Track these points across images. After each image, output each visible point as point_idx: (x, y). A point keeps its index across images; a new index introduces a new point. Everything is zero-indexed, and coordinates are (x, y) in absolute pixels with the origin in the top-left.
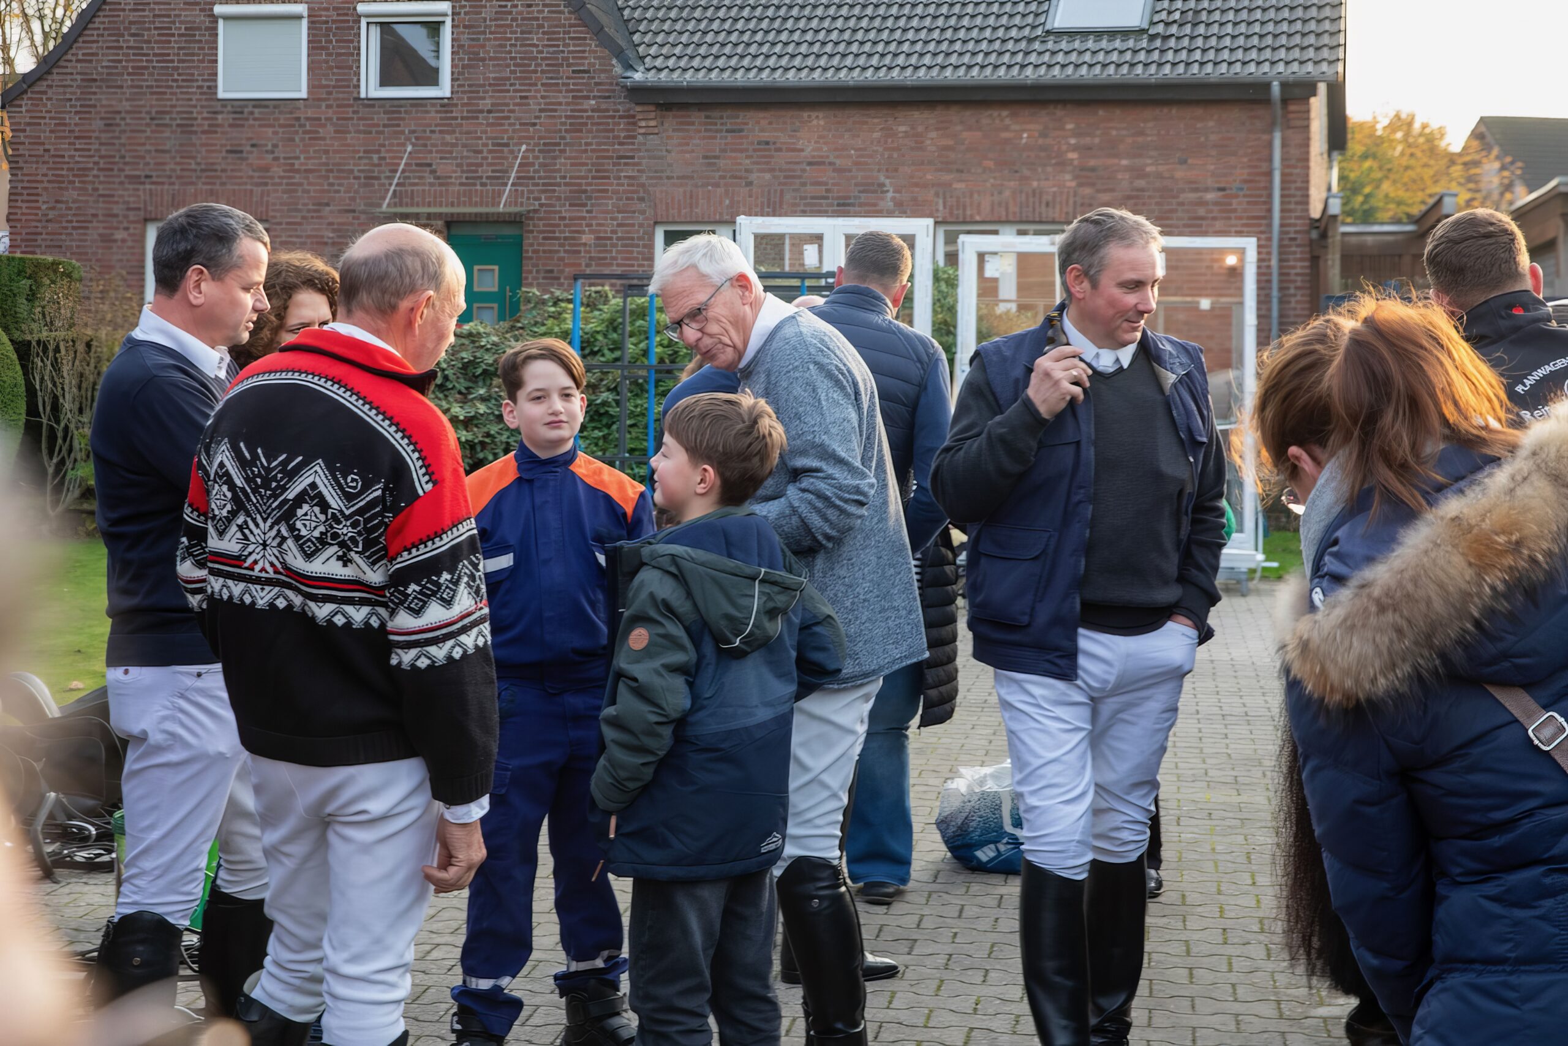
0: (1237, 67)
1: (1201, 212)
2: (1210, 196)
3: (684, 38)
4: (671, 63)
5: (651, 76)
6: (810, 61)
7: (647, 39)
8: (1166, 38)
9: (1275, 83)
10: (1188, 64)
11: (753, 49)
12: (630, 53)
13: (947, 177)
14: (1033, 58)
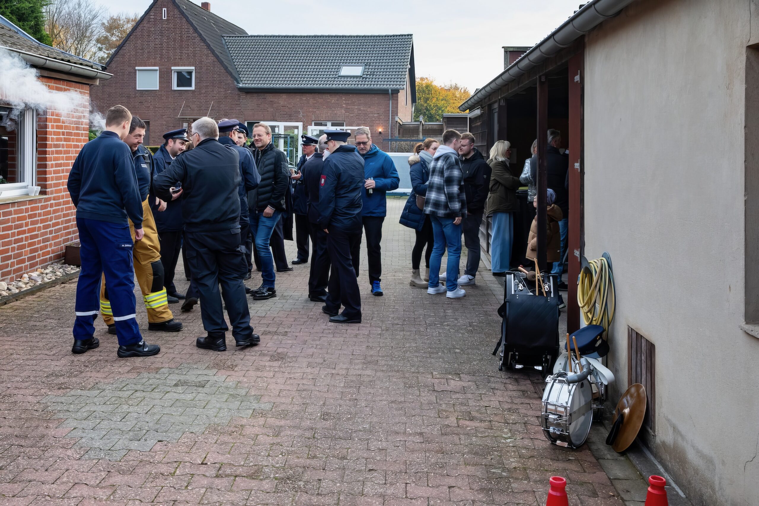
0: (382, 86)
1: (374, 119)
2: (376, 115)
3: (252, 76)
4: (249, 82)
5: (244, 85)
6: (282, 82)
7: (243, 76)
8: (366, 78)
9: (390, 90)
10: (371, 85)
11: (269, 79)
12: (239, 80)
13: (315, 110)
14: (335, 82)
